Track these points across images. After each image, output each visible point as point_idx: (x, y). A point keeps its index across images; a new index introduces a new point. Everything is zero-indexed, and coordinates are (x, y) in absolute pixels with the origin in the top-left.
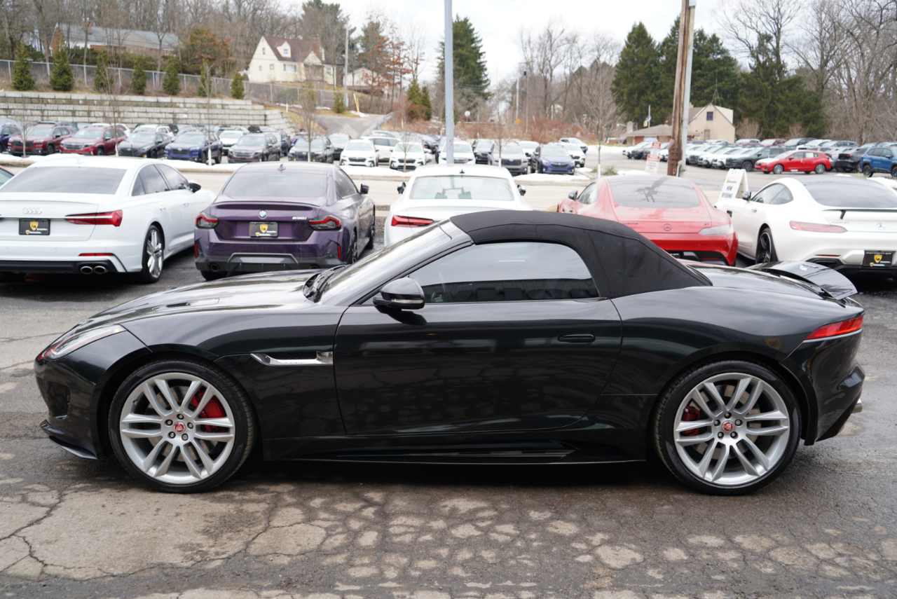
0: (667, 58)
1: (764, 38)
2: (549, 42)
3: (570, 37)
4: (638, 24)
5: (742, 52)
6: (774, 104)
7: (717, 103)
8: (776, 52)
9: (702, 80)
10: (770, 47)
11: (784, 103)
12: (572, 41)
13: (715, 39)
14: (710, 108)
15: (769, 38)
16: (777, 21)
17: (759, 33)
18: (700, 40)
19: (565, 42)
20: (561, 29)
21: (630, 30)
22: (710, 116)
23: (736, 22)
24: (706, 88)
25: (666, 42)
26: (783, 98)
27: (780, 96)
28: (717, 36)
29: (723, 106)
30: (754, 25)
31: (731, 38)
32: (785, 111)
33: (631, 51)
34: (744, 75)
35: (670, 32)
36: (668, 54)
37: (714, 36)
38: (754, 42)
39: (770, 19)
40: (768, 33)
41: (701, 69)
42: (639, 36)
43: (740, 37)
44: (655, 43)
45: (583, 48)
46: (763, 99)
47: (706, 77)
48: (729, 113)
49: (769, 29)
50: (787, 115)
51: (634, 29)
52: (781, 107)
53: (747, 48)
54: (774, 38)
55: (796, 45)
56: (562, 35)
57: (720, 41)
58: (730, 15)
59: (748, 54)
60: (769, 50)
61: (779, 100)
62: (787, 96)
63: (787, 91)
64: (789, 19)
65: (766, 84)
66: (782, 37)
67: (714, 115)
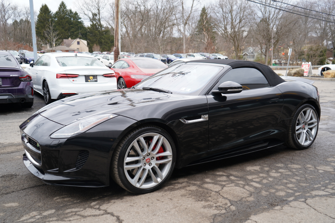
0: (57, 19)
1: (94, 15)
2: (3, 9)
3: (13, 7)
4: (44, 5)
5: (86, 19)
6: (100, 39)
7: (80, 38)
8: (99, 20)
9: (73, 29)
10: (97, 18)
11: (104, 39)
12: (15, 9)
13: (76, 14)
14: (78, 40)
15: (96, 15)
16: (98, 10)
17: (92, 13)
18: (70, 13)
19: (11, 9)
20: (9, 4)
21: (41, 7)
22: (78, 43)
23: (83, 8)
24: (75, 32)
25: (57, 13)
26: (104, 37)
27: (102, 36)
28: (77, 12)
29: (83, 39)
30: (90, 10)
31: (82, 14)
32: (105, 42)
33: (43, 15)
34: (89, 28)
35: (58, 9)
36: (58, 18)
37: (76, 12)
38: (91, 16)
39: (95, 8)
40: (96, 13)
41: (72, 24)
42: (45, 9)
43: (85, 14)
44: (52, 13)
45: (20, 12)
46: (96, 38)
47: (75, 28)
48: (85, 42)
49: (96, 11)
50: (105, 44)
51: (43, 6)
52: (103, 41)
53: (89, 18)
54: (98, 15)
55: (105, 18)
56: (9, 6)
57: (78, 15)
58: (81, 5)
59: (89, 20)
60: (97, 19)
61: (102, 38)
62: (105, 37)
63: (105, 35)
64: (102, 9)
65: (97, 32)
66: (101, 15)
67: (80, 43)
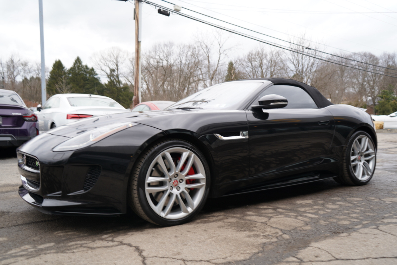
0: (72, 76)
1: (112, 71)
2: (12, 65)
3: (24, 63)
4: (58, 60)
5: (103, 75)
6: (118, 97)
8: (117, 76)
9: (88, 85)
10: (115, 74)
11: (122, 96)
12: (25, 65)
13: (93, 69)
15: (114, 70)
16: (117, 65)
17: (110, 68)
18: (86, 69)
19: (21, 65)
21: (54, 62)
23: (101, 63)
24: (90, 89)
25: (71, 69)
26: (122, 94)
27: (121, 93)
28: (94, 68)
30: (108, 65)
31: (99, 69)
32: (123, 99)
33: (56, 71)
35: (73, 65)
36: (72, 74)
38: (109, 72)
39: (114, 63)
41: (87, 81)
42: (58, 65)
43: (103, 69)
44: (66, 69)
45: (31, 68)
46: (114, 95)
47: (90, 84)
49: (114, 67)
50: (123, 101)
51: (56, 62)
53: (106, 74)
54: (116, 70)
55: (124, 74)
56: (19, 62)
57: (95, 70)
58: (98, 60)
59: (106, 76)
60: (114, 75)
61: (120, 95)
62: (123, 94)
63: (123, 92)
64: (121, 64)
65: (115, 88)
66: (119, 70)
